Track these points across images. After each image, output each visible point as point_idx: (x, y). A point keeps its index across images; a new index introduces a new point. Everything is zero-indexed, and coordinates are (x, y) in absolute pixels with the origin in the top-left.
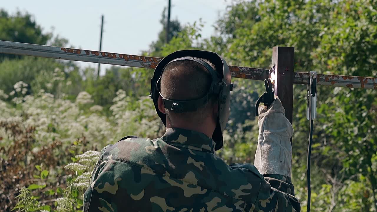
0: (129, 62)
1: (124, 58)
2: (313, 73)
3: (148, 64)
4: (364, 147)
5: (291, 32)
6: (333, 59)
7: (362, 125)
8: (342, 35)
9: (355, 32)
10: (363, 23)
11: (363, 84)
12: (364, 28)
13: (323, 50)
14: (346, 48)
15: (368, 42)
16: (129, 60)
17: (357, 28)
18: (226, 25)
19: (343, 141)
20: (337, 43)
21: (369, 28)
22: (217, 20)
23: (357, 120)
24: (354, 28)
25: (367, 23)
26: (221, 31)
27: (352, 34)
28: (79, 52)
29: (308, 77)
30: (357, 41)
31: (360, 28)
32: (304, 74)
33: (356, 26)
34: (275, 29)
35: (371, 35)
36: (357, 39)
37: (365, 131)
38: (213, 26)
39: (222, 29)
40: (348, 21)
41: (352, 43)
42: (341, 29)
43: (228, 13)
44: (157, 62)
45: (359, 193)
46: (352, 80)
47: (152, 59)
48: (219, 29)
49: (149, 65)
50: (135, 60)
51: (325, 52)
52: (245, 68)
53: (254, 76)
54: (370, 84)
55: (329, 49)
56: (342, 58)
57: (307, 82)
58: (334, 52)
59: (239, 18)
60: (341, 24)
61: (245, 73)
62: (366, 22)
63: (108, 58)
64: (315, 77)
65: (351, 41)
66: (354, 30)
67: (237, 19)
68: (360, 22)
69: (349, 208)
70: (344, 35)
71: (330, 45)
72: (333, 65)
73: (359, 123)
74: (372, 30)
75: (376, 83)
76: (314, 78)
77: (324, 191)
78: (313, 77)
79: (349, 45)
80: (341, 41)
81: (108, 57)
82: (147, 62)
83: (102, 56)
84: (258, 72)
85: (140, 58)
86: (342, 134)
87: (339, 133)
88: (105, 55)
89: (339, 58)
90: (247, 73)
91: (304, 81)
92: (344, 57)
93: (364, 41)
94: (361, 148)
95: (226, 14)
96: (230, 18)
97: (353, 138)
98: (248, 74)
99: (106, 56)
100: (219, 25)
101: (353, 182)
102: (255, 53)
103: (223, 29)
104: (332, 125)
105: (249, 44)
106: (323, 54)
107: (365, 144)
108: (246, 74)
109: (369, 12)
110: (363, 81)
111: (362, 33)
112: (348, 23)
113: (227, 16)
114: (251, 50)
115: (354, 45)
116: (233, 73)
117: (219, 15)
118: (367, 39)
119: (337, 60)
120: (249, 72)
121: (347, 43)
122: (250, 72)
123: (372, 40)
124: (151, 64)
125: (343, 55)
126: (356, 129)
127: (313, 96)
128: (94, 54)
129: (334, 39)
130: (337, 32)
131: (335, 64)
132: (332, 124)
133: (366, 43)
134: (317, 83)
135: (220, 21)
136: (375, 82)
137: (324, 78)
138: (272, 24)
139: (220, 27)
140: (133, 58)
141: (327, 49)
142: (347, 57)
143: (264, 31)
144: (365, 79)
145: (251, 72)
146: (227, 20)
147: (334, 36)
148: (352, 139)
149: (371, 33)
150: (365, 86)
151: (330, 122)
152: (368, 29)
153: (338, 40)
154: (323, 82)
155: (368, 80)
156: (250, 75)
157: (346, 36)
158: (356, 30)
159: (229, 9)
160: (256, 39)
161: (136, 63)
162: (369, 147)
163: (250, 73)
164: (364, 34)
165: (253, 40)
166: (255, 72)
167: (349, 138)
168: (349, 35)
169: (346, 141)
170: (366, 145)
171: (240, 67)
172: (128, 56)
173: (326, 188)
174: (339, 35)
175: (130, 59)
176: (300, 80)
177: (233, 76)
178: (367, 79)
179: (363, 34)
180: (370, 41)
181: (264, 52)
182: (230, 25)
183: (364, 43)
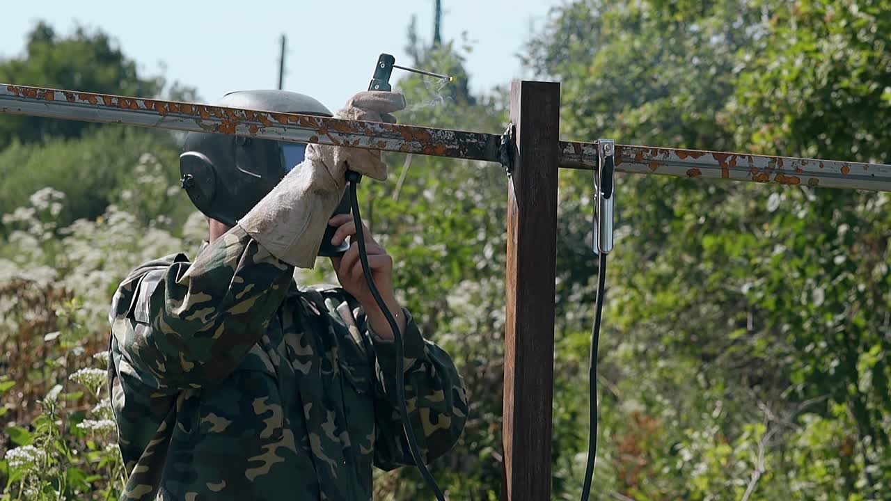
0: (167, 118)
1: (155, 110)
2: (606, 143)
3: (213, 123)
4: (840, 337)
5: (681, 70)
6: (764, 129)
7: (835, 282)
8: (785, 73)
9: (816, 66)
10: (835, 45)
11: (724, 168)
12: (838, 56)
13: (741, 107)
14: (795, 104)
15: (847, 90)
16: (169, 114)
17: (820, 57)
18: (549, 51)
19: (789, 322)
20: (773, 93)
21: (849, 55)
22: (528, 40)
23: (822, 272)
24: (813, 55)
25: (845, 44)
26: (536, 66)
27: (809, 71)
28: (50, 95)
29: (594, 152)
30: (819, 87)
31: (828, 55)
32: (585, 145)
33: (818, 51)
34: (647, 63)
35: (855, 73)
36: (820, 82)
37: (841, 299)
38: (518, 56)
39: (538, 62)
40: (800, 39)
41: (809, 91)
42: (783, 59)
43: (552, 24)
44: (234, 118)
45: (830, 442)
46: (701, 160)
47: (223, 112)
48: (532, 62)
49: (215, 125)
50: (182, 115)
51: (745, 112)
52: (444, 131)
53: (467, 150)
54: (742, 169)
55: (755, 105)
56: (785, 127)
57: (594, 164)
58: (767, 112)
59: (581, 36)
60: (783, 47)
61: (445, 143)
62: (842, 42)
63: (119, 109)
64: (611, 152)
65: (806, 88)
66: (813, 62)
67: (573, 37)
68: (829, 41)
69: (809, 481)
70: (790, 71)
71: (756, 95)
72: (763, 142)
73: (828, 278)
74: (857, 61)
75: (755, 168)
76: (608, 154)
77: (748, 439)
78: (606, 152)
79: (801, 97)
80: (783, 87)
81: (118, 107)
82: (212, 118)
83: (106, 105)
84: (474, 141)
85: (194, 109)
86: (788, 306)
87: (779, 303)
88: (112, 102)
89: (777, 129)
90: (450, 142)
91: (586, 162)
92: (790, 126)
93: (836, 86)
94: (834, 337)
95: (548, 27)
96: (557, 36)
97: (813, 312)
98: (451, 147)
99: (114, 105)
100: (533, 53)
101: (818, 419)
102: (600, 120)
103: (542, 62)
104: (762, 284)
105: (586, 99)
106: (741, 116)
107: (841, 328)
108: (446, 146)
109: (850, 19)
110: (727, 161)
111: (831, 68)
112: (801, 44)
113: (550, 32)
114: (588, 114)
115: (812, 95)
116: (415, 143)
117: (532, 30)
118: (845, 83)
119: (772, 132)
120: (454, 141)
121: (797, 92)
122: (457, 140)
123: (856, 84)
124: (220, 123)
125: (788, 119)
126: (819, 294)
127: (607, 196)
128: (87, 101)
129: (765, 82)
130: (775, 65)
131: (767, 142)
132: (762, 280)
133: (841, 92)
134: (615, 167)
135: (535, 45)
136: (754, 164)
137: (633, 156)
138: (640, 52)
139: (534, 57)
140: (177, 108)
141: (750, 104)
142: (796, 124)
143: (621, 67)
144: (730, 158)
145: (459, 140)
146: (551, 41)
147: (768, 75)
148: (810, 316)
149: (854, 68)
150: (731, 173)
151: (759, 276)
152: (846, 57)
153: (776, 83)
154: (629, 164)
155: (739, 160)
156: (457, 147)
157: (794, 75)
158: (820, 62)
159: (557, 15)
160: (602, 86)
161: (185, 120)
162: (852, 336)
163: (456, 143)
164: (839, 70)
165: (594, 87)
166: (468, 140)
167: (803, 314)
168: (802, 72)
169: (797, 322)
170: (844, 332)
171: (431, 130)
172: (167, 105)
173: (753, 432)
174: (780, 72)
175: (170, 112)
176: (576, 160)
177: (416, 150)
178: (735, 156)
179: (835, 70)
180: (852, 86)
181: (618, 116)
182: (559, 53)
183: (837, 91)
